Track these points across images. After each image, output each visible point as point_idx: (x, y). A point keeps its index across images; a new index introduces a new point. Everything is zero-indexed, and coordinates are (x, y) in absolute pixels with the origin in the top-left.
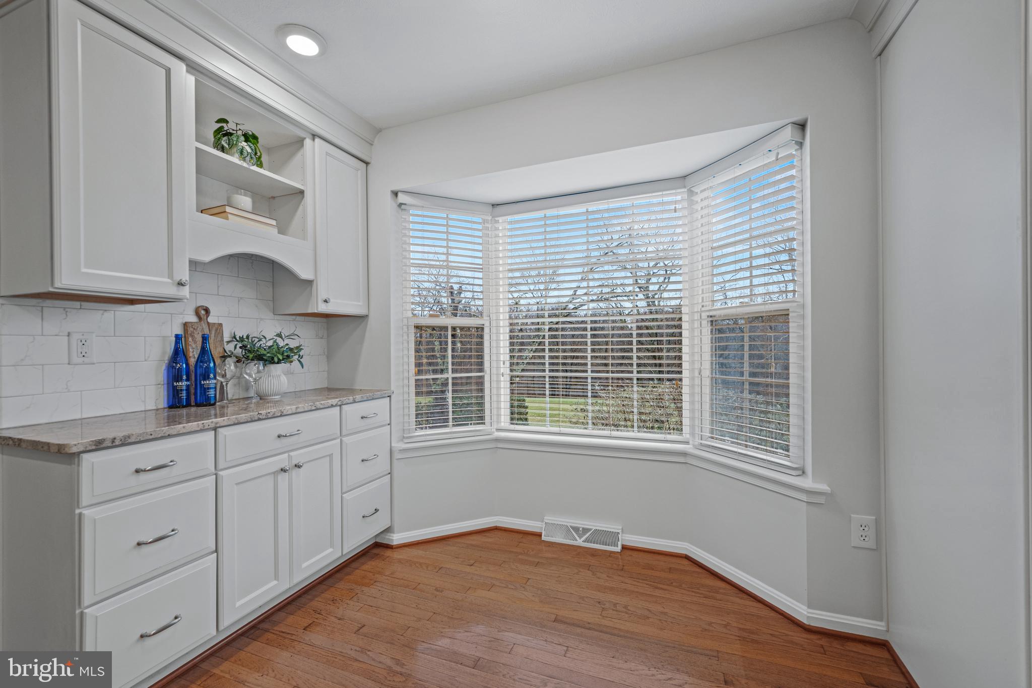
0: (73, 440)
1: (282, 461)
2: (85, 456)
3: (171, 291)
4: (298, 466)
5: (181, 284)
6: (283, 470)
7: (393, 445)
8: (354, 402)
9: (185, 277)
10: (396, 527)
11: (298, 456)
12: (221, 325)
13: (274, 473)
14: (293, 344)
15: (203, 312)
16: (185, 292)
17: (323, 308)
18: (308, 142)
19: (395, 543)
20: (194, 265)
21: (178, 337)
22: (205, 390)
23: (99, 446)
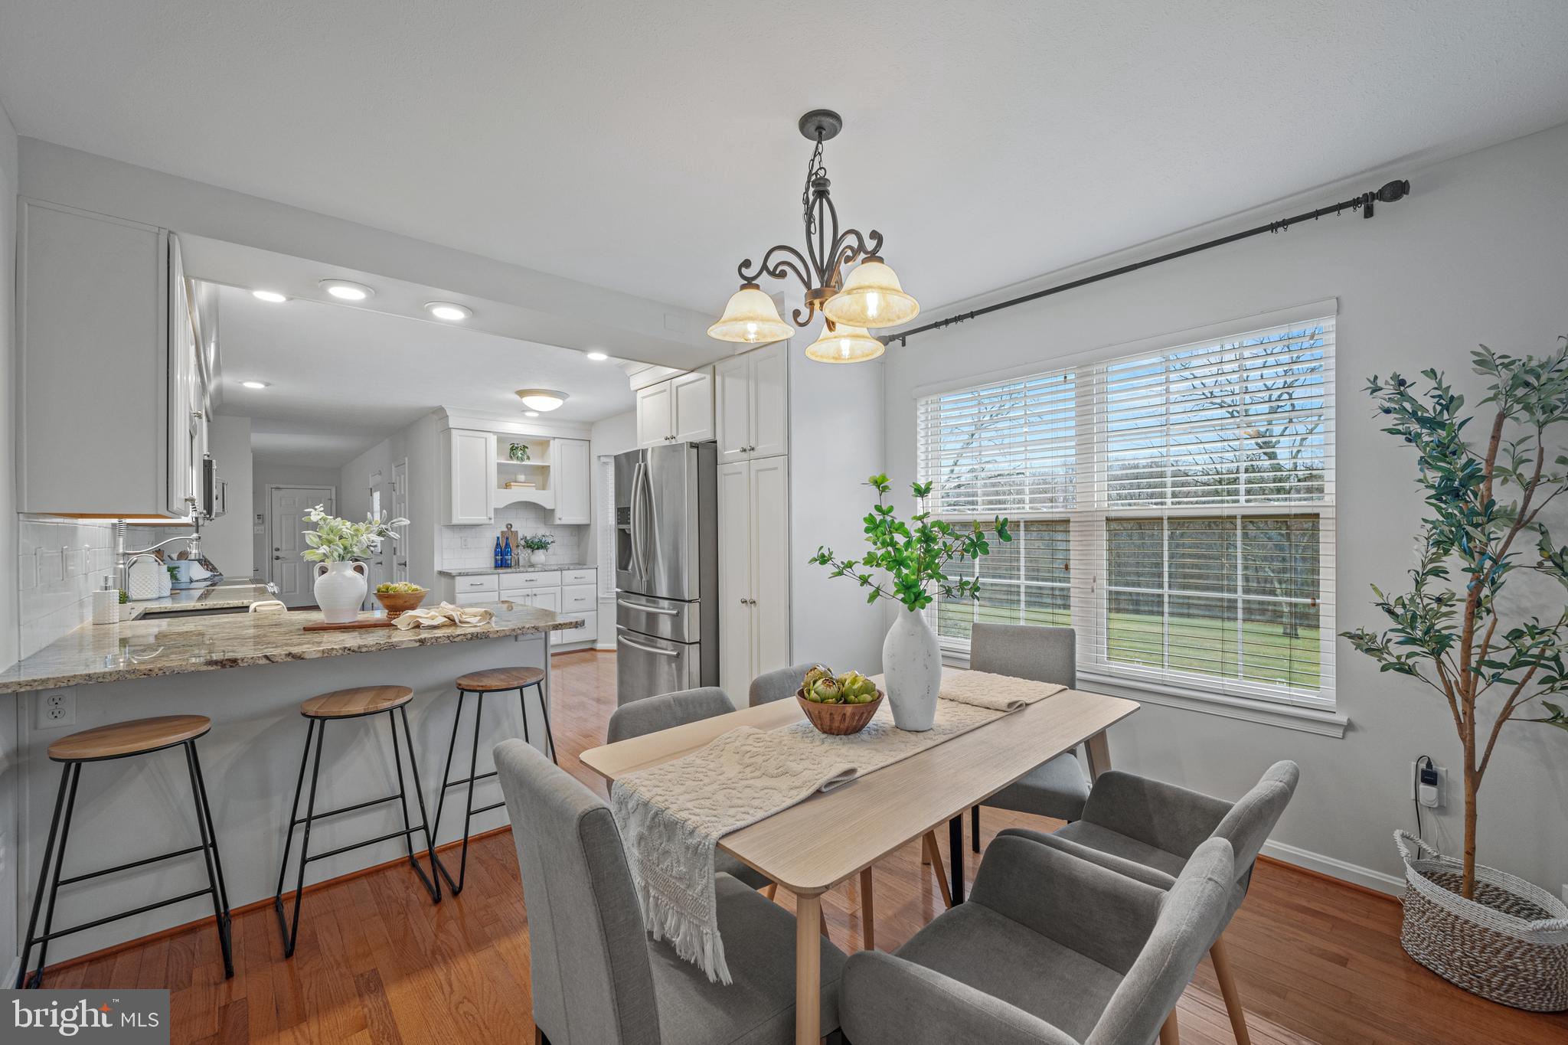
0: (454, 572)
1: (528, 591)
2: (457, 578)
3: (487, 522)
4: (535, 595)
5: (490, 519)
6: (528, 595)
7: (599, 595)
8: (569, 569)
9: (493, 516)
10: (599, 640)
11: (535, 591)
12: (517, 532)
13: (524, 596)
14: (549, 540)
15: (509, 526)
16: (492, 521)
17: (558, 522)
18: (552, 442)
19: (598, 648)
20: (496, 510)
21: (498, 538)
22: (506, 560)
23: (460, 575)
